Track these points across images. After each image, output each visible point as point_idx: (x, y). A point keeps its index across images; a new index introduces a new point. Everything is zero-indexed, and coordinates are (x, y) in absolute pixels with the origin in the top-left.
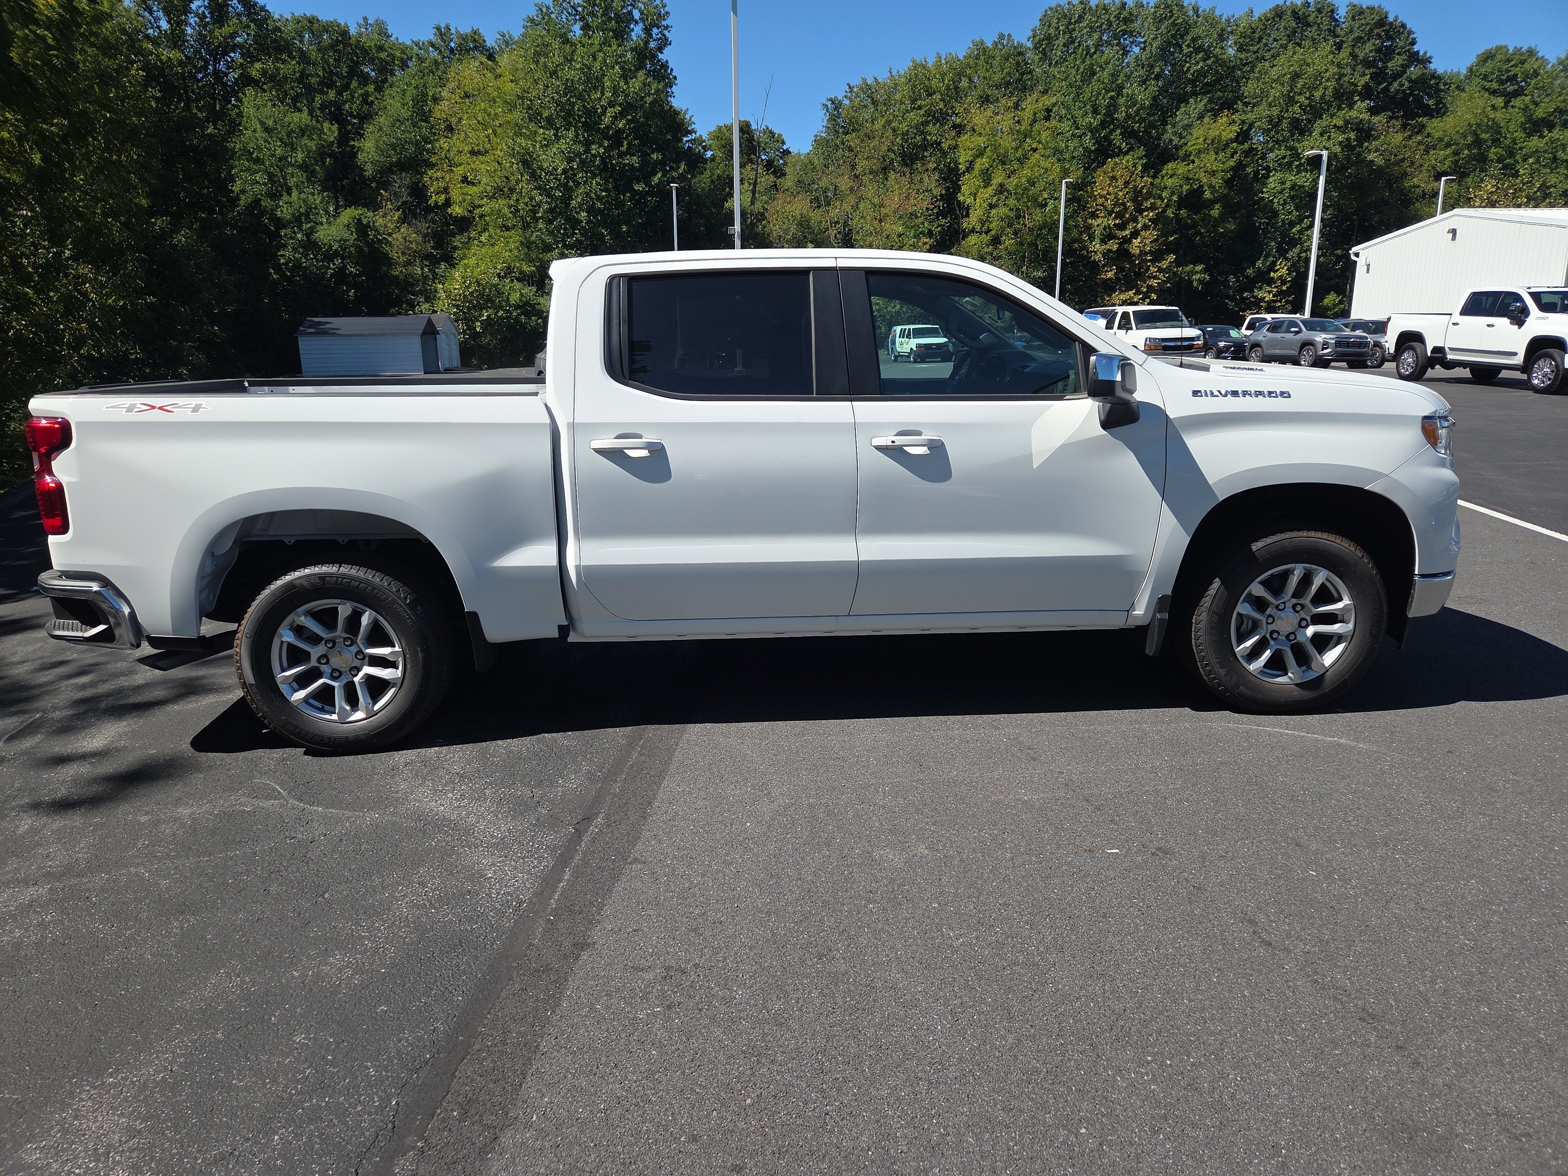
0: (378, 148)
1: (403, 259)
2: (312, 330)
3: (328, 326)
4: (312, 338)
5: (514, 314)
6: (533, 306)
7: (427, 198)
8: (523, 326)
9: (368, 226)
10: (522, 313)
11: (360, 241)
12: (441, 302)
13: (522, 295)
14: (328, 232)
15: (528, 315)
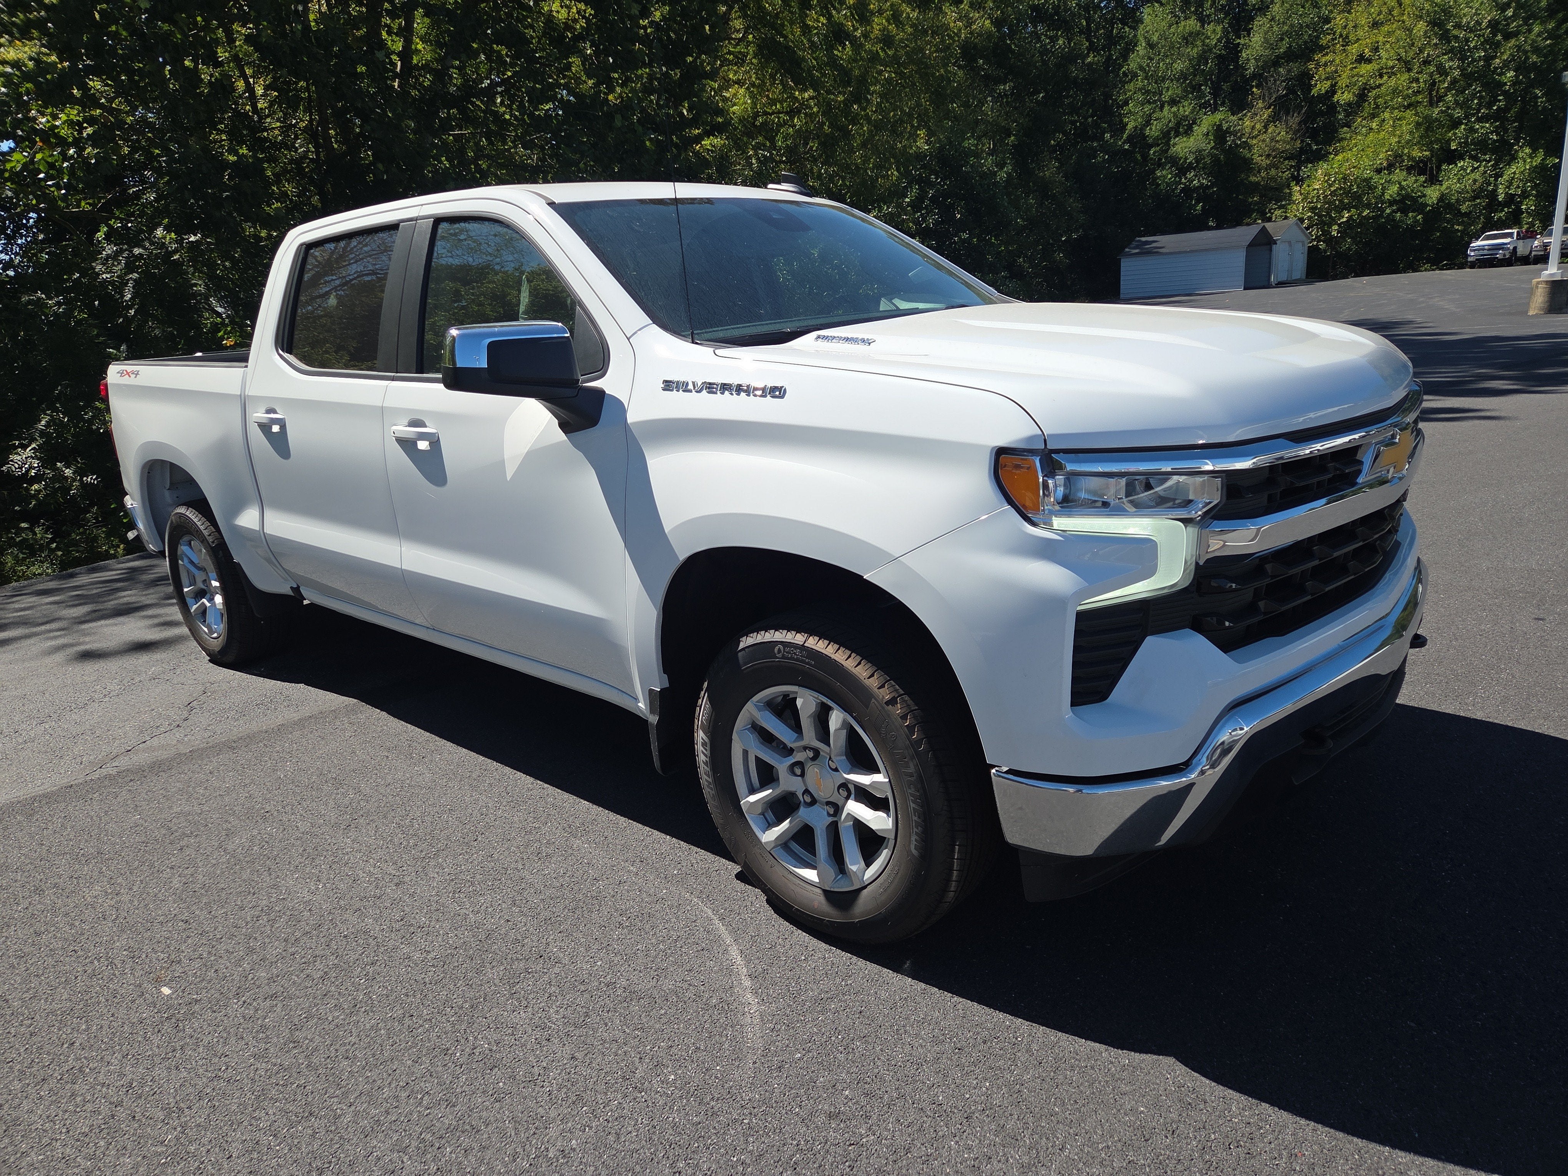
0: (1266, 40)
1: (1265, 162)
2: (1137, 251)
3: (1154, 245)
4: (1138, 259)
5: (1388, 211)
6: (1414, 200)
7: (1310, 87)
8: (1396, 225)
9: (1228, 131)
10: (1398, 210)
11: (1217, 149)
12: (1294, 207)
13: (1401, 188)
14: (1187, 144)
15: (1404, 211)
